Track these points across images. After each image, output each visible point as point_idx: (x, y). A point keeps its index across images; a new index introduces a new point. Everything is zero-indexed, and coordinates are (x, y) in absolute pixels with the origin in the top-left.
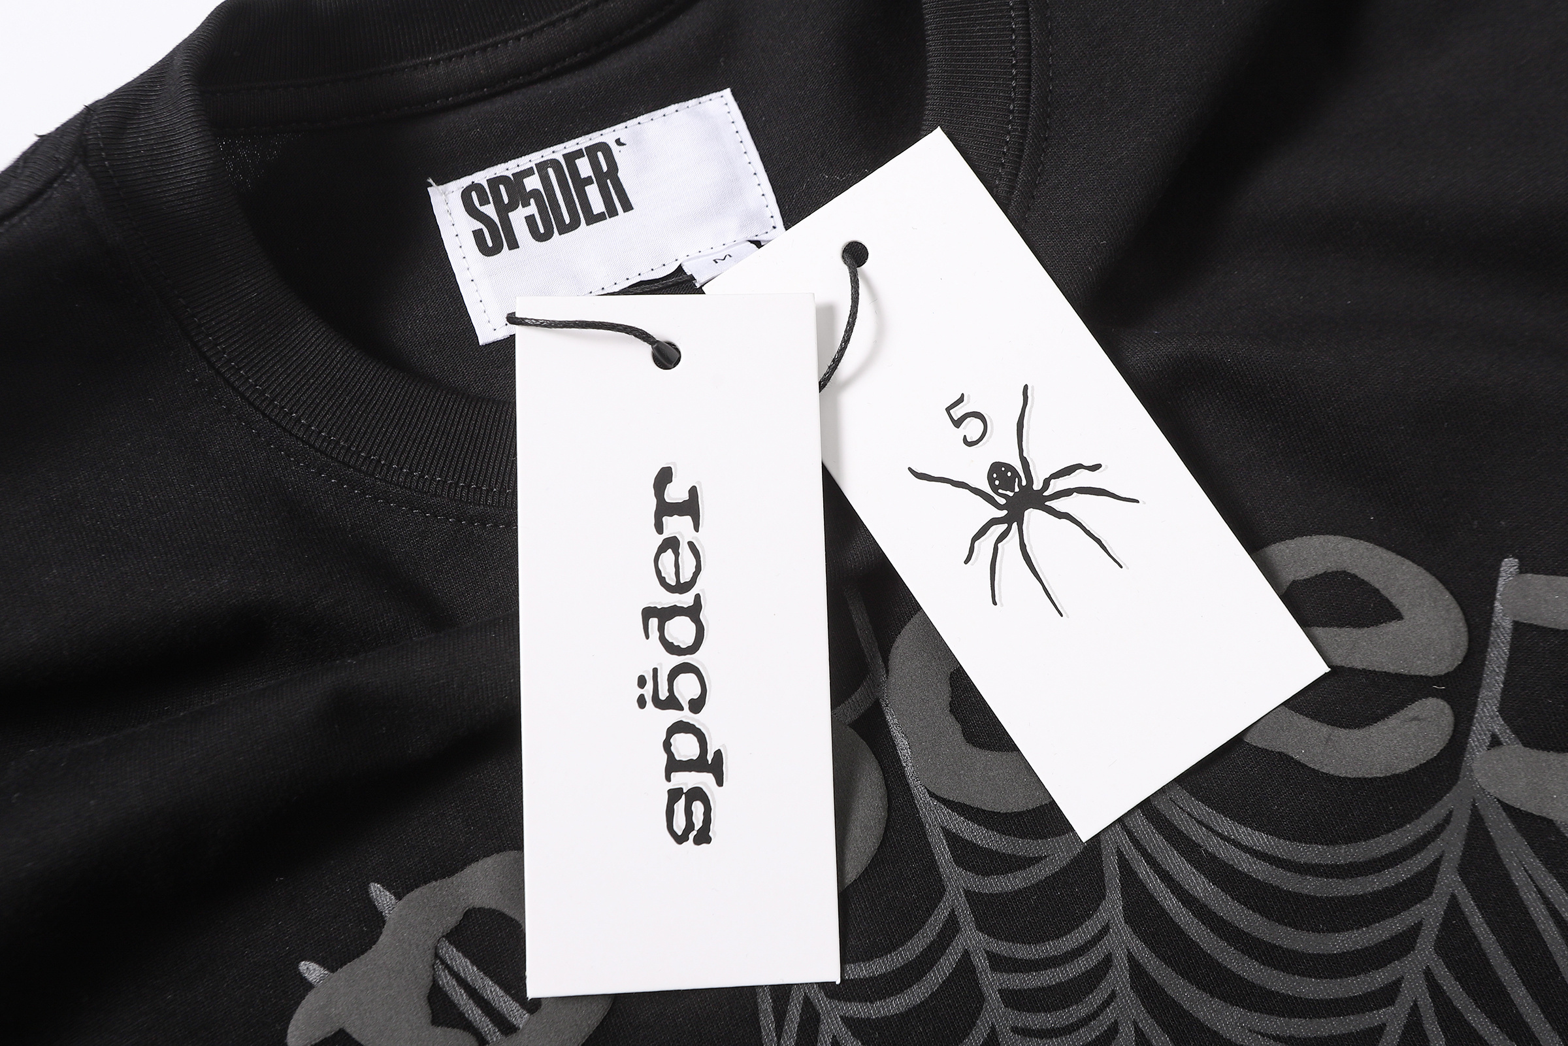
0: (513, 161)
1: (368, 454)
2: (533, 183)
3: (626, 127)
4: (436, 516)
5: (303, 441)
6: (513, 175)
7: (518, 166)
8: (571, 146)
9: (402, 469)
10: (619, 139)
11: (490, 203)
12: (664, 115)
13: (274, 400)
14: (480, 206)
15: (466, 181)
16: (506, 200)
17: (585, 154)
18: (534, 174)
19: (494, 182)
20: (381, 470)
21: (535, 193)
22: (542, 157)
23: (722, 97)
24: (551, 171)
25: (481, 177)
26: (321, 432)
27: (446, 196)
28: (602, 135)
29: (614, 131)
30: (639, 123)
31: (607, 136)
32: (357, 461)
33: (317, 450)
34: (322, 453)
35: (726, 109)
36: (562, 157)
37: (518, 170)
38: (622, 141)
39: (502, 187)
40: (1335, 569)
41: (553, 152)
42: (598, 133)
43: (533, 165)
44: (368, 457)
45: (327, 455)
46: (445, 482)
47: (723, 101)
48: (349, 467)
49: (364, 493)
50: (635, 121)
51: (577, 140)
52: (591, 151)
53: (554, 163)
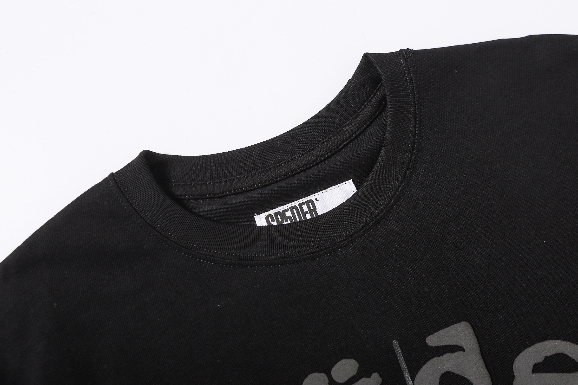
0: (282, 206)
1: (193, 245)
2: (288, 214)
3: (318, 194)
4: (215, 264)
5: (173, 242)
6: (282, 211)
7: (284, 208)
8: (301, 201)
9: (204, 249)
10: (316, 198)
11: (275, 221)
12: (331, 190)
13: (163, 229)
14: (272, 222)
15: (267, 213)
16: (280, 220)
17: (305, 203)
18: (289, 211)
19: (276, 214)
20: (197, 250)
21: (289, 217)
22: (291, 205)
23: (349, 182)
24: (294, 210)
25: (272, 212)
26: (178, 238)
27: (260, 219)
28: (310, 197)
29: (315, 195)
30: (323, 193)
31: (312, 197)
32: (190, 247)
33: (177, 244)
34: (179, 245)
35: (351, 187)
36: (298, 205)
37: (283, 209)
38: (317, 199)
39: (278, 215)
40: (559, 352)
41: (295, 203)
42: (309, 196)
43: (288, 208)
44: (193, 246)
45: (180, 246)
46: (218, 252)
47: (350, 184)
48: (188, 249)
49: (192, 257)
50: (321, 192)
51: (302, 199)
52: (307, 203)
53: (295, 207)
